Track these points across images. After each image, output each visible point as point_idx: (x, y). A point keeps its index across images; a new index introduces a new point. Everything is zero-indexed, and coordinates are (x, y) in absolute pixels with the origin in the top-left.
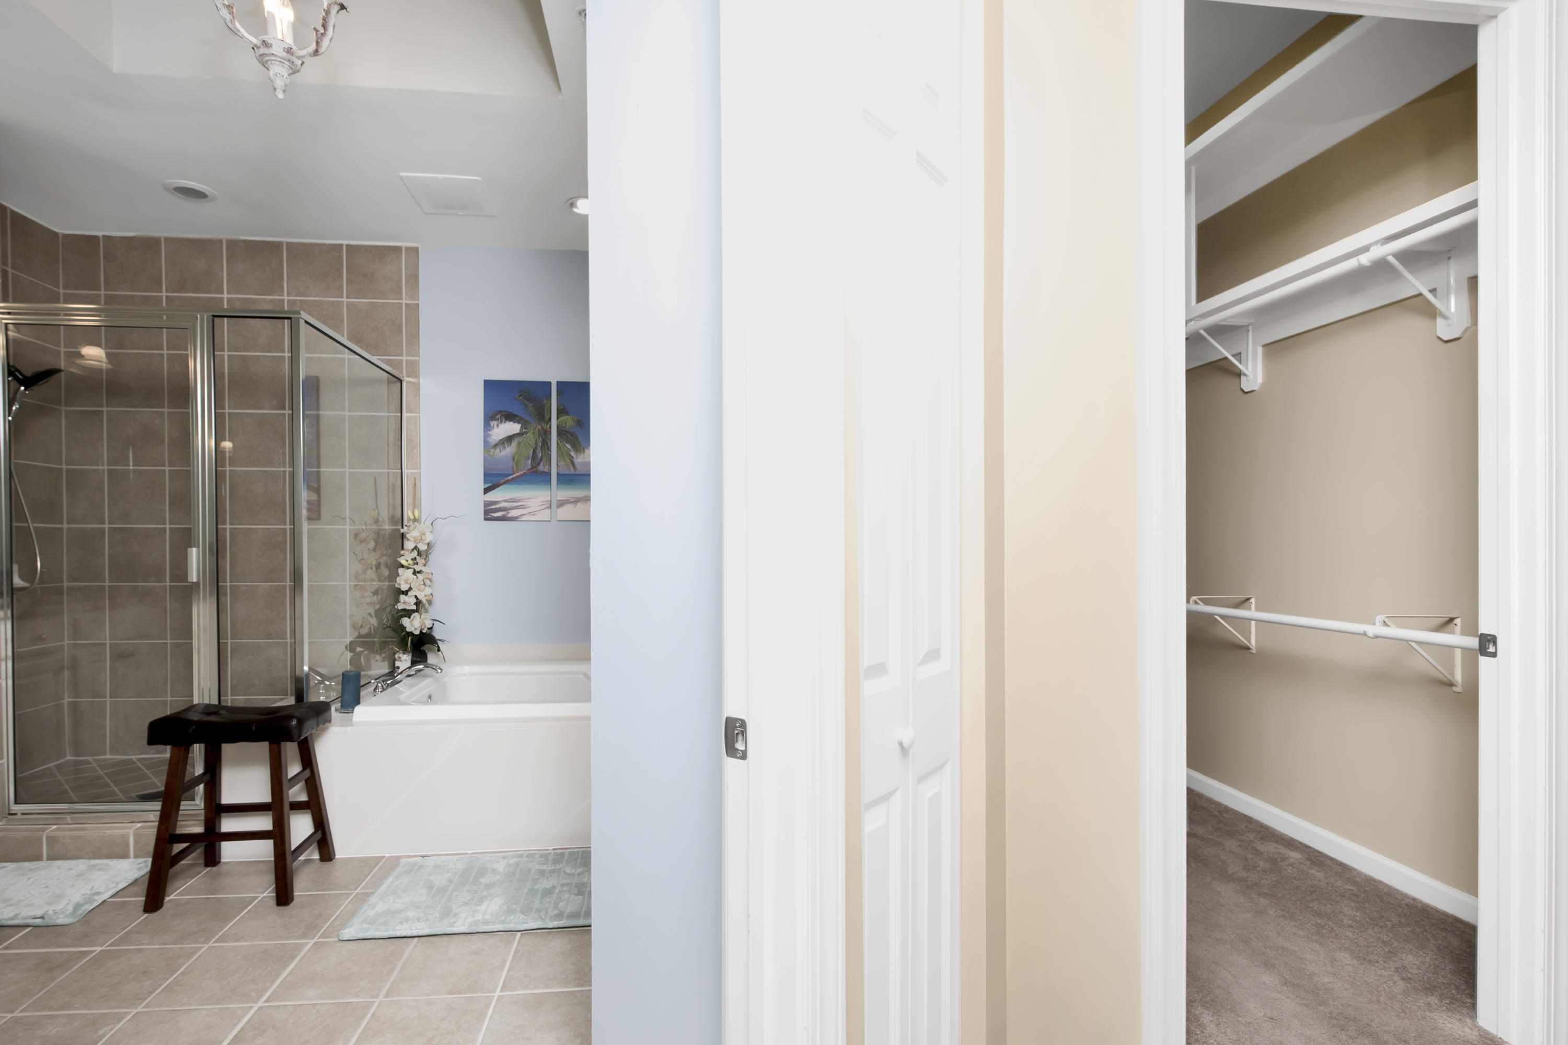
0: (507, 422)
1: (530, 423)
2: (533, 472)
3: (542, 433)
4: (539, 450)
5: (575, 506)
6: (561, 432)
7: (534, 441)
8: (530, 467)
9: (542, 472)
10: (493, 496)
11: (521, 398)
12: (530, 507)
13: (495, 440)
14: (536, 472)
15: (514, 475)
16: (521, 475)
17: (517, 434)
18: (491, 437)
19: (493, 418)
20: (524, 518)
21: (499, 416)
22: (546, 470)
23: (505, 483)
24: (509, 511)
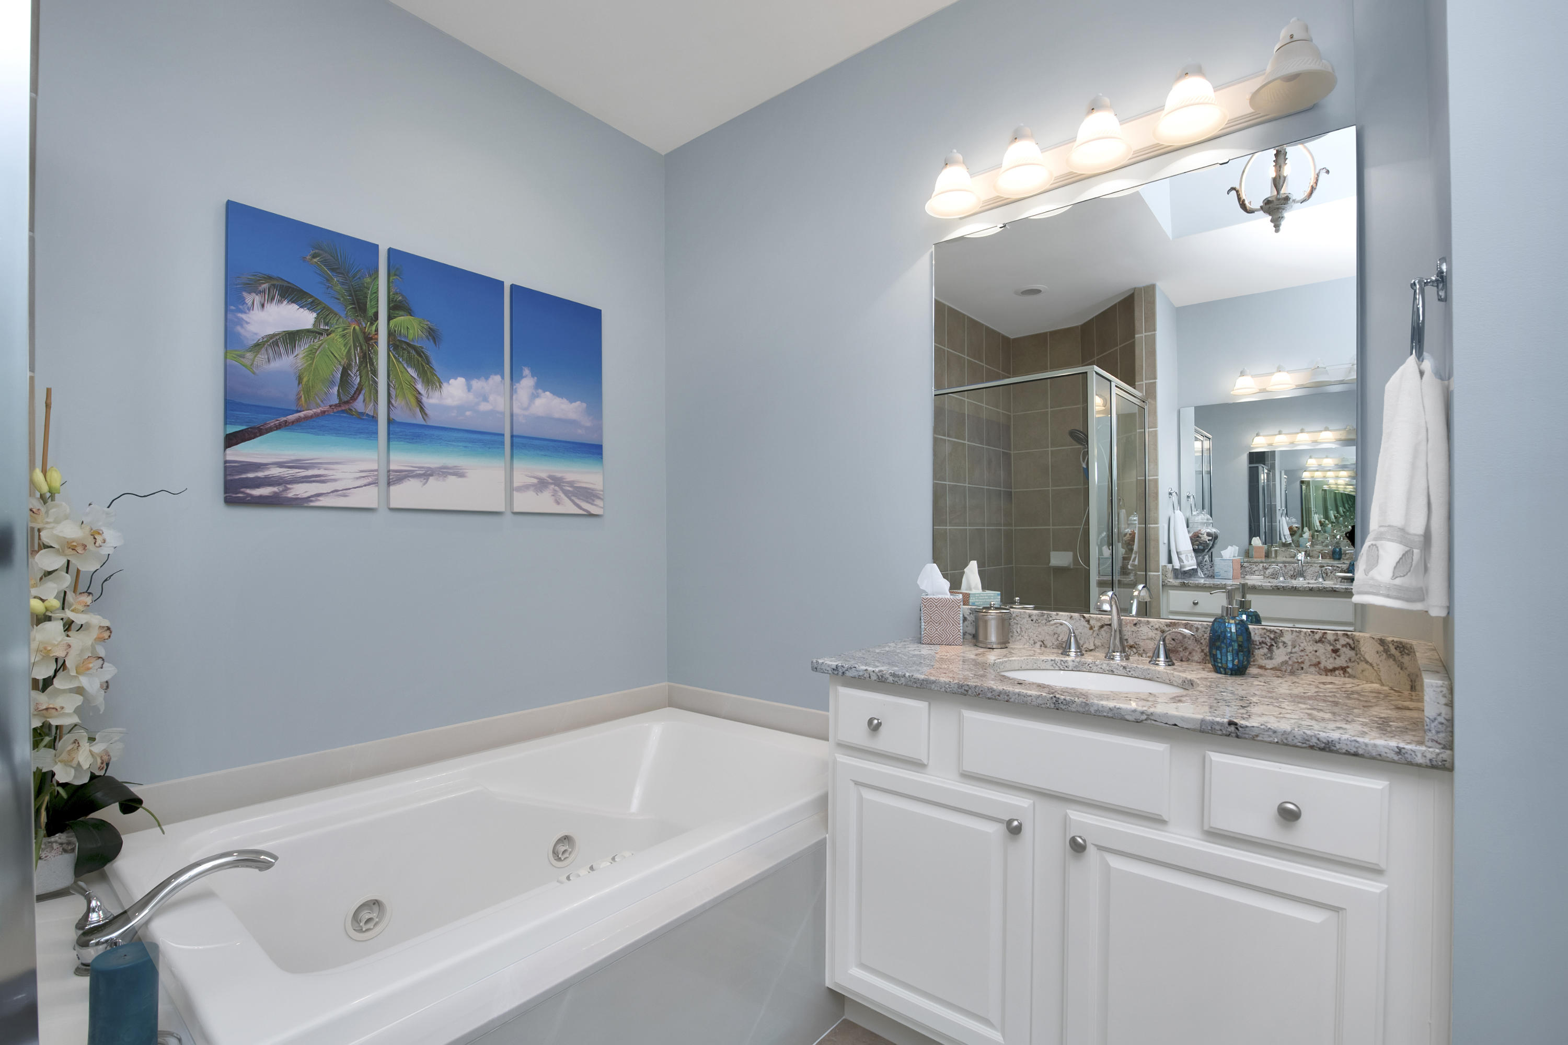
0: (285, 302)
1: (336, 314)
2: (343, 411)
3: (361, 338)
4: (354, 370)
5: (424, 484)
6: (397, 344)
7: (344, 351)
8: (335, 401)
9: (362, 414)
10: (245, 452)
11: (315, 260)
12: (335, 480)
13: (256, 334)
14: (349, 412)
15: (302, 414)
16: (316, 415)
17: (308, 331)
18: (245, 325)
19: (252, 287)
20: (323, 502)
21: (265, 286)
22: (370, 411)
23: (278, 427)
24: (289, 486)
